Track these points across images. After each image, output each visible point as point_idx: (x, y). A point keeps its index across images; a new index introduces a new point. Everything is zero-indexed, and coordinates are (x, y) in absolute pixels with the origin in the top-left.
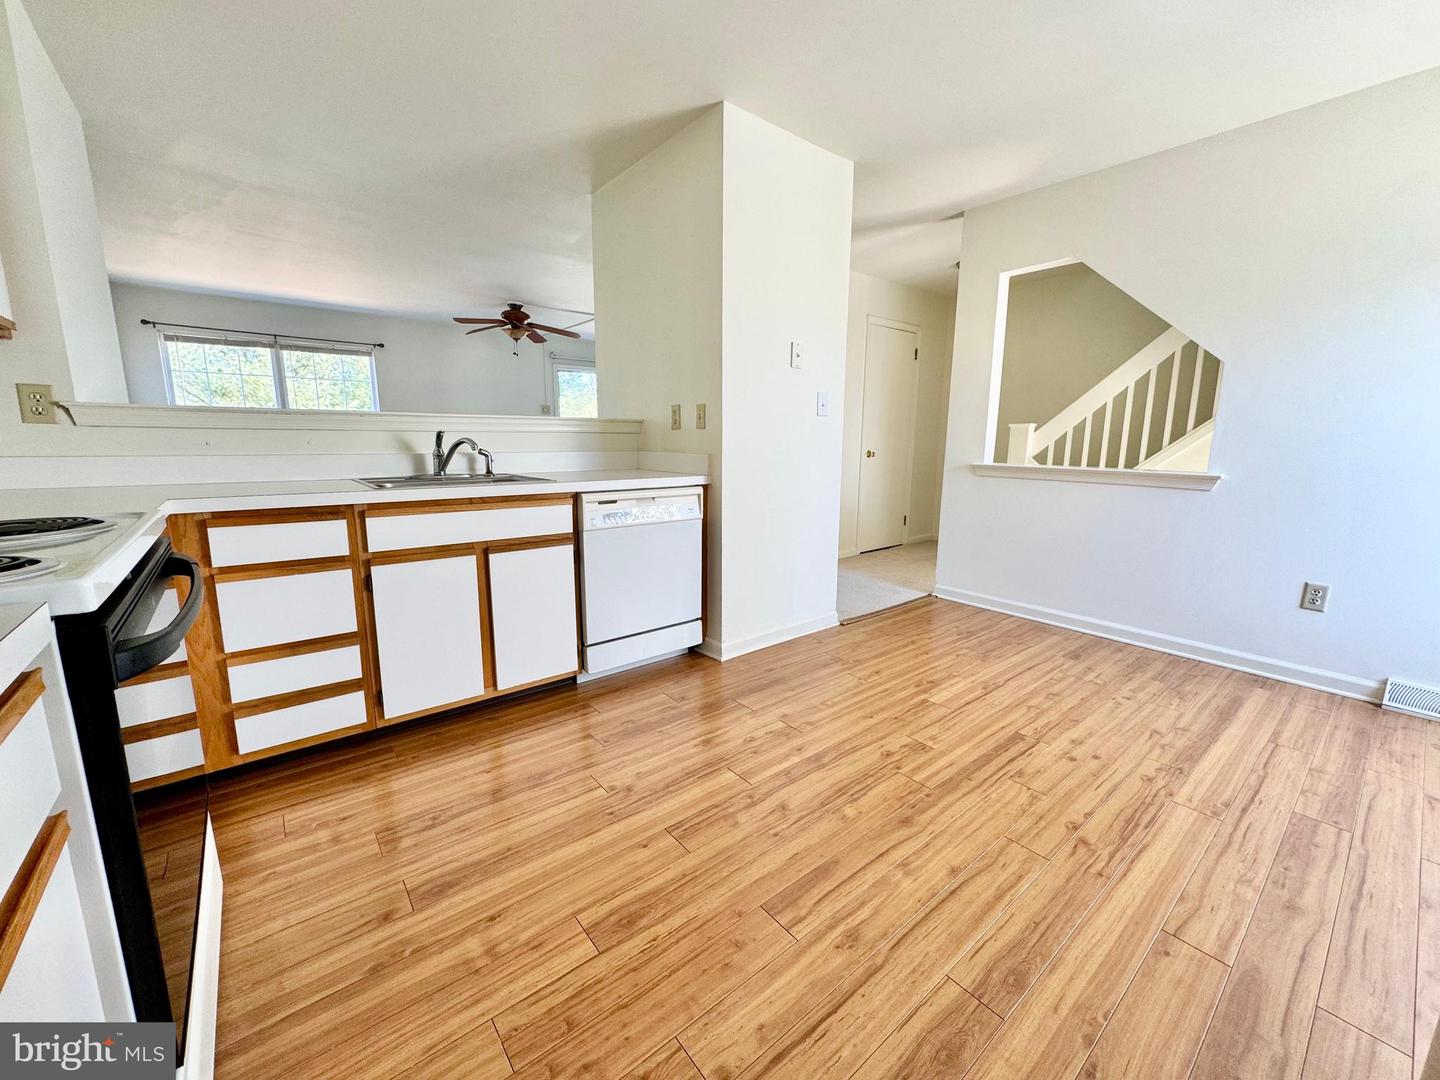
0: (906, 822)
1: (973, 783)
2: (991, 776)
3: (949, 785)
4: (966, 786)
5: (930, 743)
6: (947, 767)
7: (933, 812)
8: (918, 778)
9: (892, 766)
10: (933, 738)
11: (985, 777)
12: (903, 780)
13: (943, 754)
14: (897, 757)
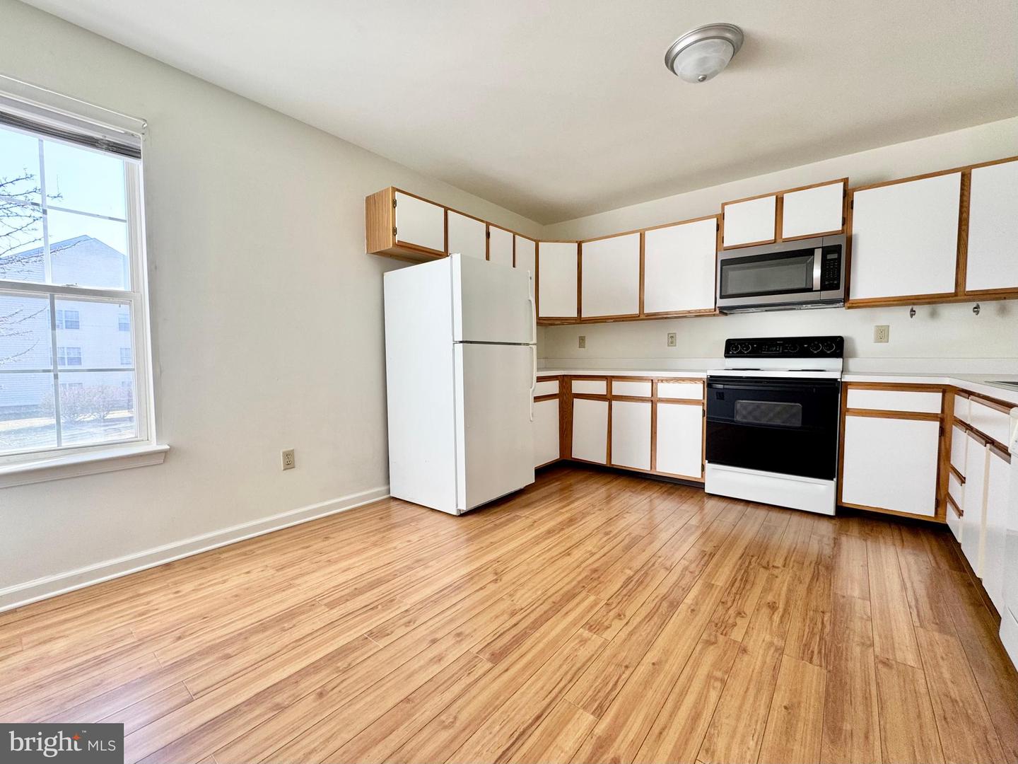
0: (595, 571)
1: (551, 600)
2: (537, 607)
3: (570, 596)
4: (556, 598)
5: (586, 634)
6: (570, 611)
7: (580, 578)
8: (592, 598)
9: (613, 606)
10: (584, 642)
11: (541, 606)
12: (602, 595)
13: (574, 623)
14: (612, 614)
